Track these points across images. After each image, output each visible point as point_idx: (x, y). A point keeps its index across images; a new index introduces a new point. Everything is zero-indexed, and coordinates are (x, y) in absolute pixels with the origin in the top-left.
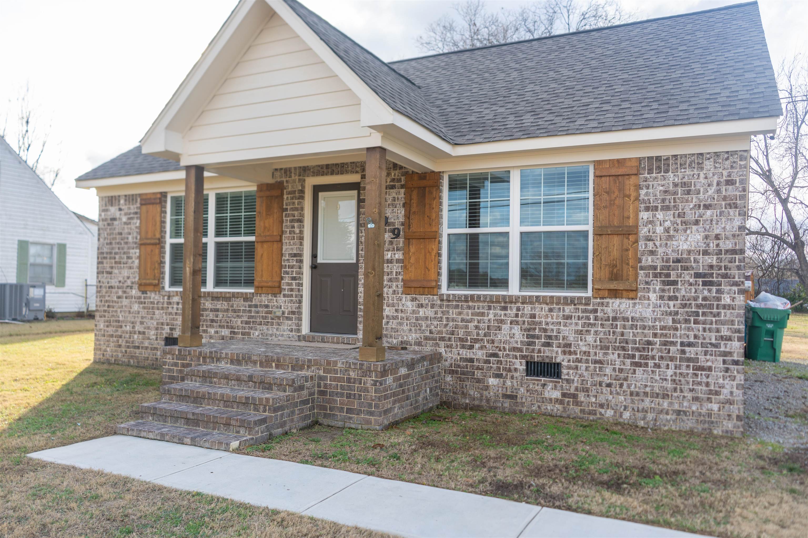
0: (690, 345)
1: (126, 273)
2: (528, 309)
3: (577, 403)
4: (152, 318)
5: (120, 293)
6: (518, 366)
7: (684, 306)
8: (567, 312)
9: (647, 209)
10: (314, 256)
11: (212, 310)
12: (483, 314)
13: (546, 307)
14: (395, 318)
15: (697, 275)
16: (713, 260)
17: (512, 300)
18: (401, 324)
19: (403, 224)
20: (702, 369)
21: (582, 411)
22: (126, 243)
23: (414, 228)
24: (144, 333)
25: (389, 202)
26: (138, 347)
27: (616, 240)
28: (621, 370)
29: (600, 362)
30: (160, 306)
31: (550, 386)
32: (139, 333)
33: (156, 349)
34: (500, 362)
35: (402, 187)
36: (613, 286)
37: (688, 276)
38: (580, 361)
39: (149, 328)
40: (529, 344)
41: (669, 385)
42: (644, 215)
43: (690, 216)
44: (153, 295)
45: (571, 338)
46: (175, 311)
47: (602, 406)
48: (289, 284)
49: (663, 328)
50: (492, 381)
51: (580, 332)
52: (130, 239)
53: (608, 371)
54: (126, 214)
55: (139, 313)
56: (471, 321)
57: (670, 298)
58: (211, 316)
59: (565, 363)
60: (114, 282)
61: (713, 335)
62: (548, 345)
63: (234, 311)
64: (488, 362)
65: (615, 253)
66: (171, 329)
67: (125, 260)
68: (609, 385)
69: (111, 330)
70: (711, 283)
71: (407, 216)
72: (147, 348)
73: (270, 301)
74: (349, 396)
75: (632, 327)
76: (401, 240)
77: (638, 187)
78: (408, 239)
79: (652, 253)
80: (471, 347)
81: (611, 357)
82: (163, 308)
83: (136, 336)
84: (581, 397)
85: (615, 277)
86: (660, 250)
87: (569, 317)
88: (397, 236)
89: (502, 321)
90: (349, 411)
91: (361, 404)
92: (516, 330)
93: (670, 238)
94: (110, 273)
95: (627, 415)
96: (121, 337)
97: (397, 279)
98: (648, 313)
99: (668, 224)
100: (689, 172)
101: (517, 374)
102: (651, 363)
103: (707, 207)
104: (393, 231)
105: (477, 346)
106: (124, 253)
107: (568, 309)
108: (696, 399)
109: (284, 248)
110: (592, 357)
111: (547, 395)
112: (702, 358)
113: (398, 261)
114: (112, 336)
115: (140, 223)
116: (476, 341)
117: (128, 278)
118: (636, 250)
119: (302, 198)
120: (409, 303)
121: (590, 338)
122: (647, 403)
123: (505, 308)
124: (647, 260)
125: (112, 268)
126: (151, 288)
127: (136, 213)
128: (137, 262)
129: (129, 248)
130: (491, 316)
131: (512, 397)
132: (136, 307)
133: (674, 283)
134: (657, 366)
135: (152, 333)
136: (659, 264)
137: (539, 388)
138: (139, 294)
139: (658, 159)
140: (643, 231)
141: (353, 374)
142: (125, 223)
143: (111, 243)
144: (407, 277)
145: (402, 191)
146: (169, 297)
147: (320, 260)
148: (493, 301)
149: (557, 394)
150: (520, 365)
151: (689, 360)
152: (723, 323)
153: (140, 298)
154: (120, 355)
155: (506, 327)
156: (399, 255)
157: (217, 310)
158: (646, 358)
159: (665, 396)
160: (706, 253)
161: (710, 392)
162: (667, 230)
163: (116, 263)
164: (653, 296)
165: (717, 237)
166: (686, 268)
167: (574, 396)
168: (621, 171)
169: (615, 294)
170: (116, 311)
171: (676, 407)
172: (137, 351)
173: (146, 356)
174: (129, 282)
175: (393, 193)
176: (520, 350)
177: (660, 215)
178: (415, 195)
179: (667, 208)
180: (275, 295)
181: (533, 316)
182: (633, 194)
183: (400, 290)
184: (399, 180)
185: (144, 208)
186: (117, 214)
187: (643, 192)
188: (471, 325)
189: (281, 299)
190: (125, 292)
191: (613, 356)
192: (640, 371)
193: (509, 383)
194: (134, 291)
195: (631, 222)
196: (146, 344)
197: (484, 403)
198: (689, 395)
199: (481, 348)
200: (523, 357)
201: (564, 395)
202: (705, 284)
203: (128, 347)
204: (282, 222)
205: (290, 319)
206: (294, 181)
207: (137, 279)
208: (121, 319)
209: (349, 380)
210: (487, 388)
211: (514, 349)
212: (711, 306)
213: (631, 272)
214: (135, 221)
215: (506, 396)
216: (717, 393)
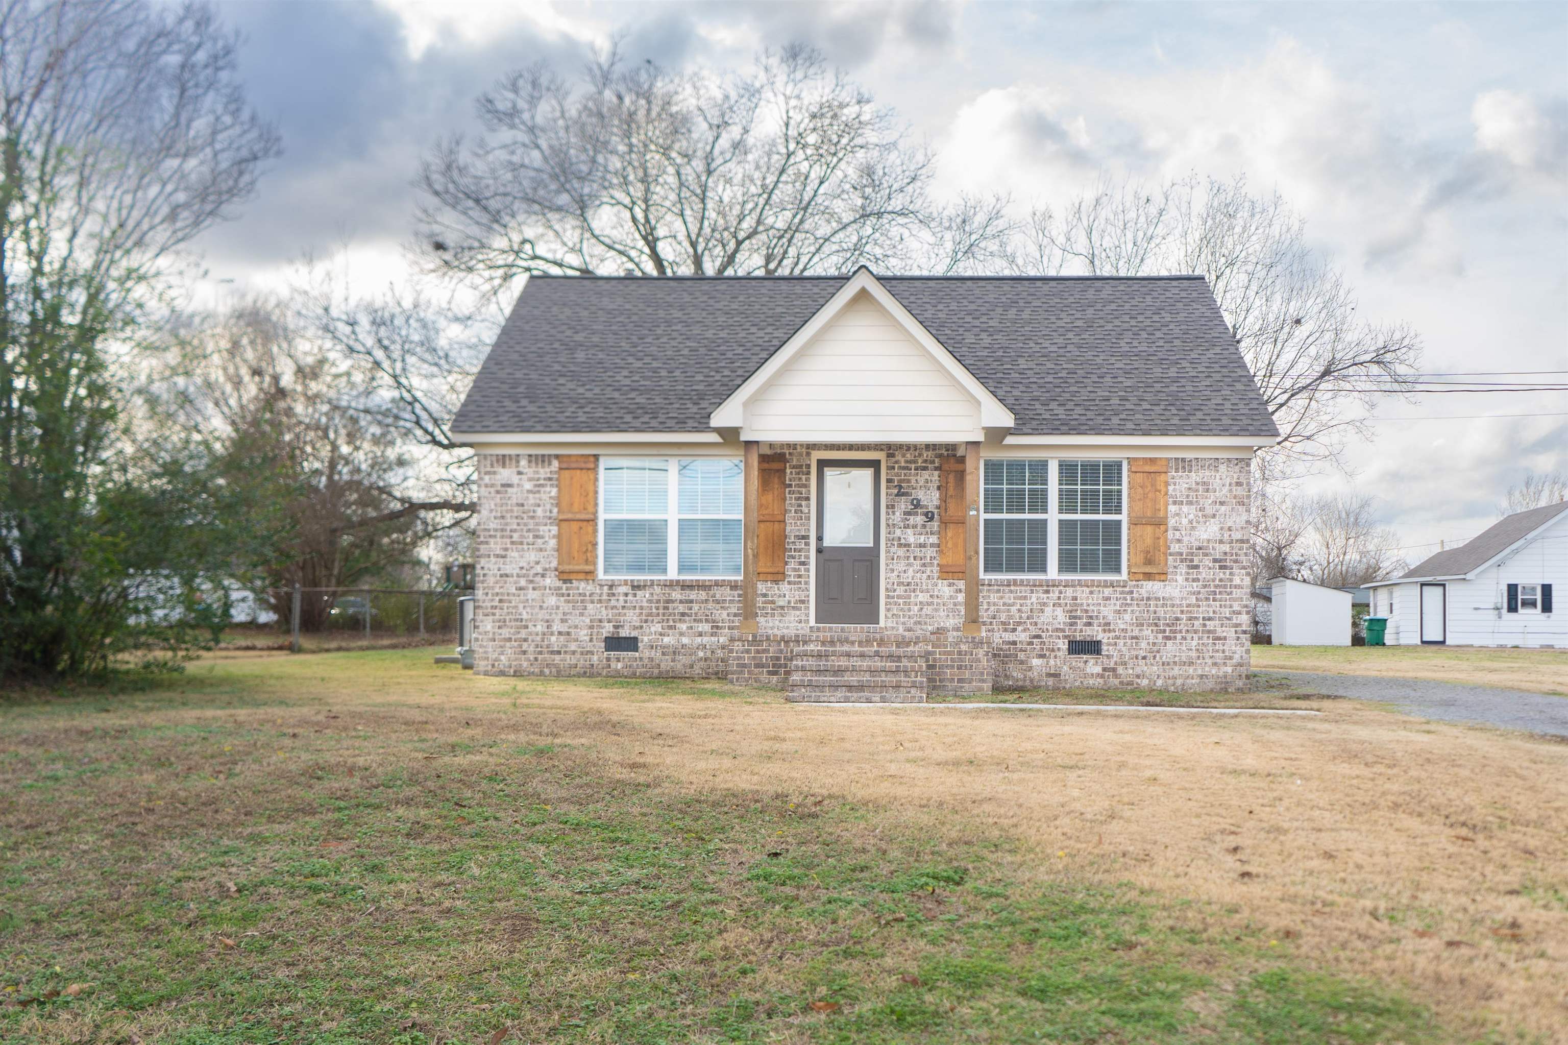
0: (1210, 619)
1: (532, 556)
2: (1069, 592)
3: (1116, 676)
4: (582, 614)
5: (523, 582)
6: (1061, 645)
7: (1205, 586)
8: (1106, 594)
9: (1175, 503)
10: (820, 539)
11: (681, 602)
12: (1025, 598)
13: (1087, 590)
14: (928, 604)
15: (1215, 561)
16: (1226, 548)
17: (1054, 584)
18: (936, 610)
19: (938, 507)
20: (1219, 638)
21: (1121, 683)
22: (533, 517)
23: (951, 511)
24: (568, 634)
25: (922, 483)
26: (559, 653)
27: (1149, 529)
28: (1154, 644)
29: (1136, 638)
30: (596, 598)
31: (1092, 662)
32: (560, 633)
33: (592, 653)
34: (1044, 643)
35: (936, 469)
36: (1148, 569)
37: (1207, 561)
38: (1118, 638)
39: (576, 627)
40: (1071, 625)
41: (1194, 654)
42: (1172, 508)
43: (1209, 511)
44: (583, 585)
45: (1111, 617)
46: (622, 603)
47: (1138, 677)
48: (795, 570)
49: (1188, 606)
50: (1036, 662)
51: (1119, 612)
52: (540, 512)
53: (1143, 645)
54: (530, 480)
55: (558, 608)
56: (1013, 605)
57: (1194, 580)
58: (682, 608)
59: (1105, 641)
60: (508, 569)
61: (1227, 610)
62: (1089, 624)
63: (718, 602)
64: (1031, 643)
65: (1149, 541)
66: (616, 627)
67: (531, 540)
68: (1144, 658)
69: (505, 633)
70: (1225, 567)
71: (944, 500)
72: (574, 653)
73: (768, 589)
74: (960, 667)
75: (1163, 605)
76: (935, 524)
77: (1167, 484)
78: (944, 523)
79: (1179, 541)
80: (1014, 630)
81: (1145, 633)
82: (600, 601)
83: (553, 639)
84: (1120, 670)
85: (1149, 562)
86: (1186, 539)
87: (1108, 599)
88: (931, 519)
89: (1045, 604)
90: (960, 681)
91: (973, 674)
92: (1059, 612)
93: (1193, 528)
94: (504, 557)
95: (1159, 683)
96: (525, 640)
97: (932, 564)
98: (1176, 593)
99: (1191, 517)
100: (1207, 473)
101: (1059, 654)
102: (1179, 636)
103: (1222, 503)
104: (926, 515)
105: (1020, 628)
106: (529, 531)
107: (1107, 591)
108: (1215, 664)
109: (788, 528)
110: (1129, 634)
111: (1088, 670)
112: (1219, 629)
113: (932, 545)
114: (510, 640)
115: (559, 491)
116: (1019, 624)
117: (538, 563)
118: (1166, 539)
119: (808, 473)
120: (946, 589)
121: (1127, 617)
122: (1176, 671)
123: (1047, 592)
124: (1175, 548)
125: (506, 549)
126: (582, 576)
127: (550, 479)
128: (553, 543)
129: (537, 524)
130: (1034, 600)
131: (1056, 675)
132: (552, 601)
133: (1197, 567)
134: (1184, 638)
135: (583, 634)
136: (1185, 551)
137: (1082, 665)
138: (559, 584)
139: (1183, 460)
140: (1172, 522)
141: (964, 647)
142: (529, 491)
143: (503, 517)
144: (944, 562)
145: (936, 473)
146: (611, 587)
147: (827, 542)
148: (1035, 585)
149: (1098, 669)
150: (1063, 645)
151: (1209, 632)
152: (1235, 600)
153: (560, 588)
154: (525, 664)
155: (1048, 610)
156: (934, 539)
157: (691, 602)
158: (1175, 632)
159: (1191, 664)
160: (1221, 542)
161: (1226, 658)
162: (1191, 522)
163: (512, 543)
164: (1180, 579)
165: (1230, 529)
166: (1206, 555)
167: (1114, 670)
168: (1153, 469)
169: (1148, 576)
170: (516, 607)
171: (1200, 672)
172: (557, 658)
173: (574, 662)
174: (539, 569)
175: (926, 474)
176: (1063, 631)
177: (1185, 508)
178: (951, 478)
179: (1190, 503)
180: (776, 582)
181: (1075, 598)
182: (1163, 490)
183: (936, 575)
184: (933, 462)
185: (566, 473)
186: (515, 479)
187: (1171, 488)
188: (1014, 609)
189: (785, 587)
190: (531, 582)
191: (1147, 632)
192: (1170, 643)
193: (1052, 662)
194: (548, 581)
195: (1162, 514)
196: (573, 646)
197: (1028, 683)
198: (1210, 661)
199: (1024, 630)
200: (1065, 637)
201: (1104, 670)
202: (1221, 568)
203: (541, 653)
204: (784, 499)
205: (799, 609)
206: (801, 454)
207: (554, 564)
208: (525, 616)
209: (960, 653)
210: (1031, 668)
211: (1057, 630)
212: (1225, 586)
213: (1162, 558)
214: (548, 489)
215: (1050, 675)
216: (1231, 658)
